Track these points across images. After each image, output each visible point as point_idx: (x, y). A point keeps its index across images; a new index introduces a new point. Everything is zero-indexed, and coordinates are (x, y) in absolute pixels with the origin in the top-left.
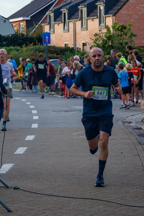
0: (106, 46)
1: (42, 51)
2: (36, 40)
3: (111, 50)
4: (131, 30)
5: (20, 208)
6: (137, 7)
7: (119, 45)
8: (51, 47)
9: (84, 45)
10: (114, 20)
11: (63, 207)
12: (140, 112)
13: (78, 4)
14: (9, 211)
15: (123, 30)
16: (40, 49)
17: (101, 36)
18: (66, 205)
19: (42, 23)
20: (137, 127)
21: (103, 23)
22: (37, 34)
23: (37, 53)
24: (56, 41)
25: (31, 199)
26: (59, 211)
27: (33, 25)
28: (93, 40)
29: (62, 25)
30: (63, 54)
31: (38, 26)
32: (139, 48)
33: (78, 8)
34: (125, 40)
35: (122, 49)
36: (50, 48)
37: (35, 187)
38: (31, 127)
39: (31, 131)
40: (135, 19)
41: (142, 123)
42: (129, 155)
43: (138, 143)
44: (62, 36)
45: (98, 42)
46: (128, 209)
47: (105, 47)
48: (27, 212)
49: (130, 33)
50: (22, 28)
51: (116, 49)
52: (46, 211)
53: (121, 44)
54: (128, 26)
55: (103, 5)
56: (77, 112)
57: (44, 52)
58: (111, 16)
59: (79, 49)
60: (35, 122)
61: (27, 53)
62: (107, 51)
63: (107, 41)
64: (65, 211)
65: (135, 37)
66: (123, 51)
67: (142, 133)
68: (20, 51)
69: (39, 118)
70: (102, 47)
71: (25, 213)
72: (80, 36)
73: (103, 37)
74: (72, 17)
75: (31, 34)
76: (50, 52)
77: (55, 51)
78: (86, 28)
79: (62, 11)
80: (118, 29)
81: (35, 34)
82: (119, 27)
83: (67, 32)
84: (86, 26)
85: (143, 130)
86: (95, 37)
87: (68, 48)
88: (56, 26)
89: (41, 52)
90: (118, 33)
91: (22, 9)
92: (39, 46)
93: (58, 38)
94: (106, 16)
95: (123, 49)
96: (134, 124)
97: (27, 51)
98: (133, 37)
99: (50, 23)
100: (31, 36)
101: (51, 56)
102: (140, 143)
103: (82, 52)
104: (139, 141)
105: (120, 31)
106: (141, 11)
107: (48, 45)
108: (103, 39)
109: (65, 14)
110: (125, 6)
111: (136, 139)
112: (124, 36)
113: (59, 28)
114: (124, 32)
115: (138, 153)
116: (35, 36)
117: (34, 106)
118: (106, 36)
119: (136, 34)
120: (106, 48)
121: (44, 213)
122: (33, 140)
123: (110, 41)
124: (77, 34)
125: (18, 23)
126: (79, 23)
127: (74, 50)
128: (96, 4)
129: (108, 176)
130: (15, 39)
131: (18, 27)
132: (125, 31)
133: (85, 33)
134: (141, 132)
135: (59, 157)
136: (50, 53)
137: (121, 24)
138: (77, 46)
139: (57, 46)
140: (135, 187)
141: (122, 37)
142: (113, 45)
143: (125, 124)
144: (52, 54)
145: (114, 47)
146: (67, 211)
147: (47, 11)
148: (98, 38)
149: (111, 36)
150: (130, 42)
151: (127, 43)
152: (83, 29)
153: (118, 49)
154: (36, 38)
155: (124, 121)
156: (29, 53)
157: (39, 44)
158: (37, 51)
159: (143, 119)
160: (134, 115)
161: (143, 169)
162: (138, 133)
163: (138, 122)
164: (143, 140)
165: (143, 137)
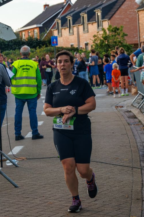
0: (104, 44)
2: (48, 43)
4: (123, 31)
5: (25, 184)
6: (128, 12)
7: (113, 44)
9: (87, 44)
10: (109, 23)
11: (61, 181)
12: (131, 98)
13: (80, 12)
14: (16, 187)
15: (117, 31)
16: (51, 50)
17: (98, 37)
18: (63, 180)
19: (52, 28)
20: (127, 110)
21: (101, 26)
22: (48, 38)
23: (49, 53)
24: (64, 43)
25: (35, 175)
27: (45, 30)
28: (92, 40)
29: (68, 30)
31: (49, 32)
32: (131, 45)
33: (80, 15)
34: (118, 39)
36: (59, 49)
38: (41, 114)
40: (126, 22)
41: (132, 107)
42: (119, 135)
43: (127, 124)
44: (68, 38)
45: (96, 42)
47: (102, 46)
48: (31, 187)
49: (122, 33)
50: (37, 34)
51: (112, 46)
52: (46, 186)
53: (115, 42)
54: (120, 27)
55: (100, 12)
58: (106, 20)
59: (82, 48)
61: (40, 54)
63: (104, 40)
64: (62, 185)
65: (127, 37)
67: (131, 115)
68: (35, 52)
70: (100, 45)
71: (29, 188)
72: (82, 38)
73: (100, 38)
74: (76, 23)
75: (43, 38)
78: (87, 31)
79: (67, 19)
80: (112, 30)
81: (47, 38)
82: (113, 29)
83: (72, 35)
84: (87, 30)
85: (132, 113)
86: (94, 37)
87: (73, 48)
88: (63, 30)
89: (51, 52)
90: (113, 34)
91: (36, 18)
92: (50, 47)
93: (65, 40)
94: (103, 20)
96: (125, 108)
97: (40, 52)
98: (125, 37)
99: (58, 29)
100: (43, 39)
102: (129, 124)
103: (84, 50)
104: (128, 122)
105: (114, 32)
106: (131, 15)
107: (56, 46)
108: (100, 39)
109: (69, 20)
110: (118, 12)
111: (126, 120)
112: (117, 36)
113: (65, 32)
114: (117, 33)
115: (127, 132)
116: (47, 40)
118: (103, 37)
119: (128, 34)
120: (103, 47)
121: (44, 187)
122: (41, 125)
123: (106, 41)
124: (80, 36)
125: (32, 30)
126: (81, 28)
127: (78, 49)
128: (95, 11)
129: (100, 153)
130: (31, 43)
131: (33, 33)
132: (118, 31)
133: (86, 35)
137: (115, 26)
138: (81, 46)
140: (122, 161)
141: (116, 37)
142: (109, 43)
143: (118, 108)
147: (56, 19)
148: (96, 39)
149: (106, 37)
150: (123, 41)
151: (120, 42)
152: (85, 32)
154: (47, 41)
155: (117, 105)
156: (42, 53)
157: (50, 46)
158: (49, 51)
159: (132, 104)
160: (125, 101)
161: (130, 146)
162: (128, 116)
163: (128, 106)
164: (132, 121)
165: (132, 119)
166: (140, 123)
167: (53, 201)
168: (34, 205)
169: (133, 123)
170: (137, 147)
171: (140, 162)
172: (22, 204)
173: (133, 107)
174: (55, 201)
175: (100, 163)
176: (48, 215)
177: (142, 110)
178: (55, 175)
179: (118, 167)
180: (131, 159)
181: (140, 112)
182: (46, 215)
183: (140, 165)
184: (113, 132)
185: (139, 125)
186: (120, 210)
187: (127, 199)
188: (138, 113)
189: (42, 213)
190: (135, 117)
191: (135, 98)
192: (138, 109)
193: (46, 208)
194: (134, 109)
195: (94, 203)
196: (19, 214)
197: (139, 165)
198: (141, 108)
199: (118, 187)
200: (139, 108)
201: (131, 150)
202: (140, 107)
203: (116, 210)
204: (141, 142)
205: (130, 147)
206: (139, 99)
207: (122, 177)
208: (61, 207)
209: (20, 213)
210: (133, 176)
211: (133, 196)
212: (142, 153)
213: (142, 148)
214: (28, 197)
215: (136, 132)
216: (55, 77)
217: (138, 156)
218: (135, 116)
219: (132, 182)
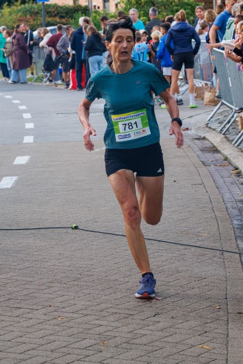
1: (35, 13)
3: (150, 8)
5: (9, 281)
8: (49, 6)
9: (105, 0)
11: (81, 277)
12: (203, 111)
16: (32, 10)
18: (85, 273)
20: (198, 136)
23: (28, 17)
25: (27, 264)
26: (75, 283)
30: (72, 18)
32: (198, 3)
35: (168, 6)
36: (49, 8)
37: (34, 245)
38: (23, 141)
39: (23, 150)
41: (207, 128)
42: (187, 185)
43: (201, 164)
46: (190, 276)
47: (140, 4)
48: (22, 286)
51: (159, 5)
56: (97, 114)
57: (39, 15)
59: (97, 7)
60: (28, 132)
61: (11, 17)
62: (145, 10)
64: (84, 284)
66: (171, 9)
67: (207, 146)
69: (35, 126)
70: (135, 3)
71: (19, 289)
76: (50, 14)
77: (58, 13)
85: (209, 141)
87: (79, 7)
89: (33, 15)
92: (30, 5)
95: (170, 6)
96: (193, 131)
97: (10, 14)
101: (50, 21)
102: (204, 164)
103: (102, 12)
104: (203, 160)
107: (46, 3)
111: (198, 156)
115: (202, 180)
117: (27, 107)
120: (141, 6)
121: (49, 287)
122: (26, 163)
127: (88, 10)
134: (206, 144)
135: (71, 192)
136: (50, 17)
138: (94, 4)
139: (60, 4)
140: (200, 238)
144: (52, 17)
145: (155, 3)
146: (89, 284)
153: (161, 5)
156: (14, 17)
157: (31, 2)
158: (28, 13)
159: (208, 123)
160: (192, 116)
161: (213, 207)
162: (200, 147)
163: (199, 128)
164: (209, 157)
165: (209, 154)
166: (226, 162)
167: (71, 314)
168: (34, 323)
169: (212, 161)
170: (227, 210)
171: (236, 241)
172: (8, 320)
173: (210, 130)
174: (75, 315)
175: (156, 242)
176: (65, 343)
177: (228, 136)
178: (67, 263)
179: (193, 249)
180: (218, 234)
181: (225, 140)
182: (60, 343)
183: (237, 245)
184: (174, 179)
185: (224, 166)
186: (207, 333)
187: (219, 313)
188: (222, 142)
189: (51, 338)
190: (214, 150)
191: (213, 110)
192: (221, 133)
193: (58, 328)
194: (212, 135)
195: (153, 319)
196: (7, 340)
197: (234, 246)
198: (227, 133)
199: (197, 290)
200: (223, 132)
201: (214, 217)
202: (225, 130)
203: (200, 333)
204: (232, 201)
205: (212, 211)
206: (222, 115)
207: (203, 270)
208: (87, 326)
209: (7, 337)
210: (225, 268)
211: (229, 307)
212: (238, 223)
213: (236, 212)
214: (19, 306)
215: (222, 180)
216: (44, 67)
217: (231, 229)
218: (215, 147)
219: (225, 279)
